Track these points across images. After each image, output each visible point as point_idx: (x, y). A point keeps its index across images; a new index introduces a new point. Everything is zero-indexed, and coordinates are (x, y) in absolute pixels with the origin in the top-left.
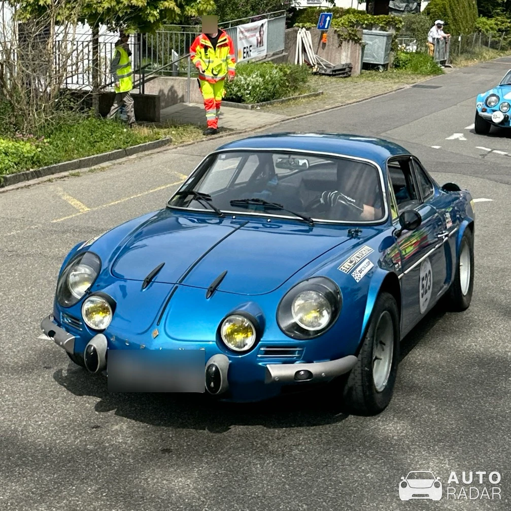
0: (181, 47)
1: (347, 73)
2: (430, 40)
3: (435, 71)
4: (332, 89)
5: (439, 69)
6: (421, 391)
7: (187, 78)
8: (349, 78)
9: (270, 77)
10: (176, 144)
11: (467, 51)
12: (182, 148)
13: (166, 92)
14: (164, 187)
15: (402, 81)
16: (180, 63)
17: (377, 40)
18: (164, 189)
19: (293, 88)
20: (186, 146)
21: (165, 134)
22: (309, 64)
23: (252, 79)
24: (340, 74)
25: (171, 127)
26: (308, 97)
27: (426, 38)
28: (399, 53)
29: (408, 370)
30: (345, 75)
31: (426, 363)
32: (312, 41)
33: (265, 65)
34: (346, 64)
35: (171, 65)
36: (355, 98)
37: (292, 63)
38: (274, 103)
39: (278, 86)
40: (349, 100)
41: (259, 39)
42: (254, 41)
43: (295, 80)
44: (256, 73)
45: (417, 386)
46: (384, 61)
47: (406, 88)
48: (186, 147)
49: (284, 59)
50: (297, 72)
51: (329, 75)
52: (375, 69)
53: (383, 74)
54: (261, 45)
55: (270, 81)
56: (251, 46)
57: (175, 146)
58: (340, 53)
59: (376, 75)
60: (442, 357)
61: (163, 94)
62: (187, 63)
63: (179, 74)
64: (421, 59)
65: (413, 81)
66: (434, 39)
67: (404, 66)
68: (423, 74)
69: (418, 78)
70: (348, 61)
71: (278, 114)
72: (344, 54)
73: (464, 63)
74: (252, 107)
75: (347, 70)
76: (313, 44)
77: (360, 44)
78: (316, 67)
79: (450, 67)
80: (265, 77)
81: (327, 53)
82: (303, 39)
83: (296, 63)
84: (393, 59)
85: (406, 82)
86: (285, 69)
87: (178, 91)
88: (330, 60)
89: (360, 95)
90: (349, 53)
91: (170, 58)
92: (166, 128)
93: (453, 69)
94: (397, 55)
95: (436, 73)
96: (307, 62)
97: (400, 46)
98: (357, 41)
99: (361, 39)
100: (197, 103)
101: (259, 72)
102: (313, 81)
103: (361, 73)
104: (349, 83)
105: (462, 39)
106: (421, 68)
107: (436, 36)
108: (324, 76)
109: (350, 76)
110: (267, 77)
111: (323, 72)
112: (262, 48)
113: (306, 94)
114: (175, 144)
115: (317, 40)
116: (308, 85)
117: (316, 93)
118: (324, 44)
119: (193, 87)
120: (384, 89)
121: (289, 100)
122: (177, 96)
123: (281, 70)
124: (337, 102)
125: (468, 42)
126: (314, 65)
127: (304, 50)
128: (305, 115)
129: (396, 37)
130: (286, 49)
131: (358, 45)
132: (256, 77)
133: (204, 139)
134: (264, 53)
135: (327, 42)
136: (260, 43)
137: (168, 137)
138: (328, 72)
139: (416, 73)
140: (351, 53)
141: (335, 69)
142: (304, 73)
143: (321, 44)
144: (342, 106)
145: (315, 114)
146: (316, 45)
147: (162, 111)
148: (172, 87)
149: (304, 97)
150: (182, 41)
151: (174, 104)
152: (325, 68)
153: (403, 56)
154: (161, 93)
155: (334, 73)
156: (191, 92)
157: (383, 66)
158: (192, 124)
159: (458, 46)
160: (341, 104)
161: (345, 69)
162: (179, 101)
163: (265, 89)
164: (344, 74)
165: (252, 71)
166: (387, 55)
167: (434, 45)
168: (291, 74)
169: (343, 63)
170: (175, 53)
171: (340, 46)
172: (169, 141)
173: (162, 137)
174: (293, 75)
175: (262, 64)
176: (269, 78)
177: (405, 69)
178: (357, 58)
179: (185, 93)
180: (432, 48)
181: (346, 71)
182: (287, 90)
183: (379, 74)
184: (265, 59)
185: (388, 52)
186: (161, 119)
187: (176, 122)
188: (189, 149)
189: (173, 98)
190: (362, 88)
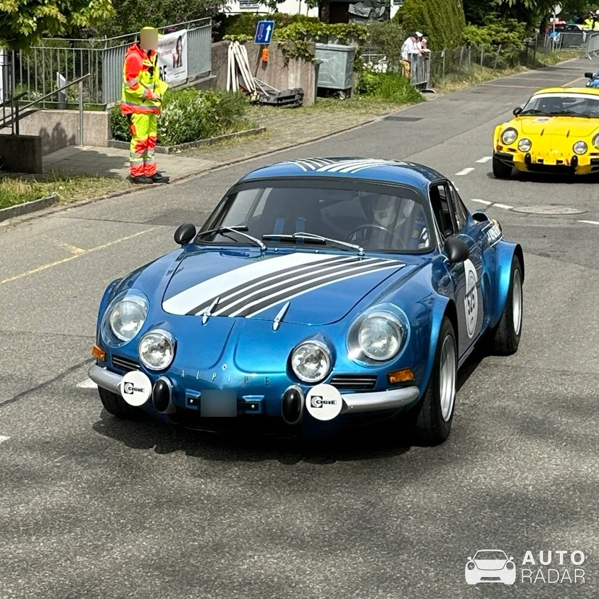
0: (68, 68)
1: (296, 101)
2: (404, 55)
3: (413, 98)
4: (278, 124)
5: (418, 96)
6: (414, 547)
7: (78, 112)
8: (301, 108)
9: (193, 108)
10: (66, 203)
11: (453, 71)
12: (74, 210)
13: (50, 131)
14: (49, 266)
15: (370, 111)
16: (69, 90)
17: (335, 57)
18: (48, 268)
19: (225, 124)
20: (79, 206)
21: (49, 190)
22: (245, 90)
23: (168, 112)
24: (287, 103)
25: (58, 181)
26: (246, 134)
27: (399, 54)
28: (364, 74)
29: (395, 517)
30: (294, 105)
31: (418, 507)
32: (249, 59)
33: (185, 91)
34: (296, 90)
35: (56, 94)
36: (310, 135)
37: (223, 89)
38: (199, 144)
39: (204, 120)
40: (301, 138)
41: (176, 56)
42: (169, 59)
43: (228, 112)
44: (174, 103)
45: (408, 541)
46: (346, 85)
47: (375, 121)
48: (79, 208)
49: (211, 84)
50: (230, 101)
51: (274, 105)
52: (333, 96)
53: (344, 102)
54: (179, 64)
55: (193, 114)
56: (165, 67)
57: (64, 207)
58: (287, 75)
59: (335, 104)
60: (439, 497)
61: (47, 135)
62: (79, 90)
63: (68, 107)
64: (394, 82)
65: (385, 112)
66: (409, 55)
67: (371, 91)
68: (397, 102)
69: (390, 107)
70: (298, 86)
71: (205, 159)
72: (292, 76)
73: (450, 86)
74: (170, 150)
75: (297, 97)
76: (250, 62)
77: (313, 62)
78: (255, 94)
79: (432, 92)
80: (186, 109)
81: (270, 75)
82: (237, 56)
83: (228, 89)
84: (356, 82)
85: (373, 113)
86: (214, 98)
87: (66, 129)
88: (274, 83)
89: (315, 132)
90: (299, 74)
91: (54, 84)
92: (50, 181)
93: (436, 95)
94: (362, 76)
95: (413, 101)
96: (243, 88)
97: (365, 64)
98: (309, 58)
99: (313, 56)
100: (94, 145)
101: (178, 101)
102: (251, 114)
103: (316, 102)
104: (300, 115)
105: (446, 55)
106: (395, 95)
107: (413, 52)
108: (266, 106)
109: (301, 105)
110: (189, 108)
111: (265, 100)
112: (181, 69)
113: (243, 131)
114: (63, 205)
115: (255, 57)
116: (246, 119)
117: (257, 129)
118: (265, 63)
119: (88, 124)
120: (347, 123)
121: (220, 139)
122: (66, 136)
123: (208, 99)
124: (286, 142)
125: (454, 59)
126: (253, 92)
127: (238, 71)
128: (243, 160)
129: (359, 53)
130: (214, 70)
131: (310, 63)
132: (174, 109)
133: (105, 196)
134: (183, 76)
135: (268, 60)
136: (177, 62)
137: (54, 194)
138: (272, 100)
139: (388, 100)
140: (301, 74)
141: (281, 96)
142: (239, 103)
143: (261, 63)
144: (292, 146)
145: (256, 159)
146: (255, 63)
147: (46, 159)
148: (58, 124)
149: (241, 135)
150: (70, 61)
151: (61, 148)
152: (268, 95)
153: (370, 78)
154: (43, 133)
155: (279, 102)
156: (85, 131)
157: (344, 91)
158: (87, 176)
159: (442, 65)
160: (291, 145)
161: (293, 97)
162: (68, 144)
163: (187, 124)
164: (292, 102)
165: (168, 101)
166: (349, 77)
167: (410, 63)
168: (221, 104)
169: (291, 88)
170: (61, 77)
171: (286, 65)
172: (55, 200)
173: (46, 195)
174: (225, 105)
175: (182, 90)
176: (192, 110)
177: (374, 95)
178: (309, 82)
179: (76, 132)
180: (408, 68)
181: (296, 99)
182: (217, 126)
183: (340, 103)
184: (186, 83)
185: (351, 73)
186: (43, 170)
187: (65, 173)
188: (82, 211)
189: (60, 140)
190: (318, 122)
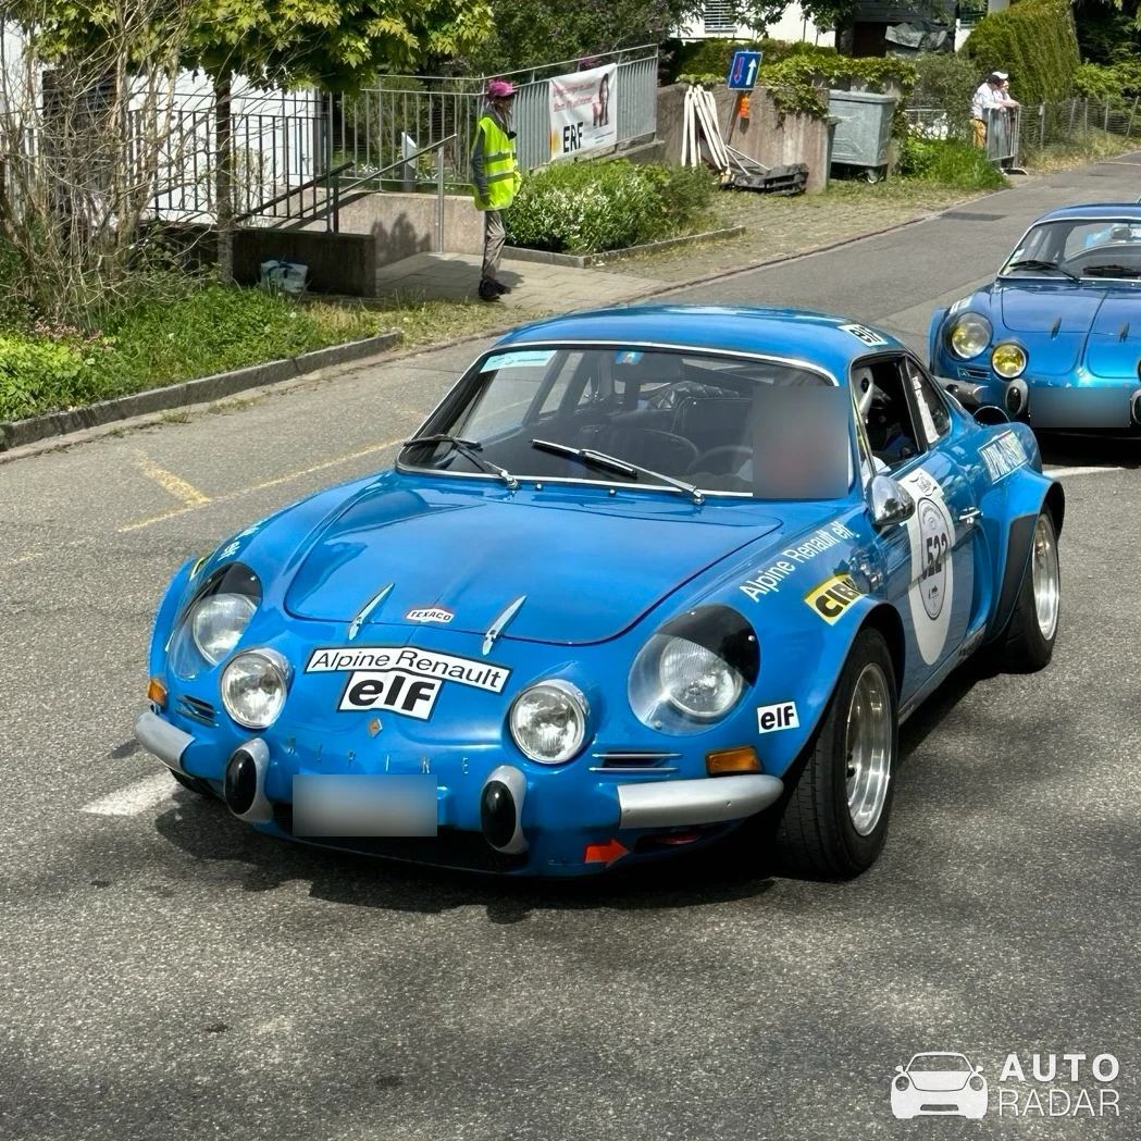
0: (421, 127)
1: (796, 185)
2: (978, 112)
3: (991, 182)
4: (764, 223)
5: (1000, 178)
6: (986, 914)
7: (435, 197)
8: (802, 197)
9: (626, 193)
10: (414, 345)
11: (1057, 139)
12: (427, 356)
13: (388, 227)
14: (384, 446)
15: (918, 203)
16: (421, 162)
17: (861, 113)
18: (384, 451)
19: (677, 220)
20: (436, 350)
21: (387, 324)
22: (712, 166)
23: (585, 199)
24: (781, 188)
25: (402, 308)
26: (712, 238)
27: (969, 109)
28: (910, 143)
29: (954, 865)
30: (793, 191)
31: (994, 849)
32: (719, 115)
33: (613, 166)
34: (796, 167)
35: (399, 168)
36: (816, 240)
37: (674, 163)
38: (635, 252)
39: (643, 214)
40: (803, 245)
41: (599, 107)
43: (682, 201)
44: (594, 185)
45: (976, 904)
46: (879, 160)
47: (927, 219)
48: (435, 354)
49: (656, 154)
50: (686, 183)
51: (758, 191)
52: (857, 178)
53: (875, 188)
54: (604, 121)
55: (625, 203)
56: (580, 125)
57: (410, 351)
58: (781, 141)
59: (860, 190)
60: (1029, 833)
61: (382, 232)
62: (437, 161)
63: (419, 188)
64: (960, 155)
65: (943, 204)
66: (985, 111)
67: (921, 170)
68: (963, 189)
69: (953, 198)
70: (800, 160)
71: (645, 277)
72: (790, 143)
73: (1052, 164)
74: (587, 262)
75: (797, 179)
76: (720, 121)
77: (825, 121)
78: (728, 172)
79: (1022, 173)
80: (614, 194)
81: (753, 142)
82: (698, 110)
83: (684, 163)
84: (896, 155)
85: (926, 205)
86: (659, 177)
87: (415, 225)
88: (759, 155)
89: (828, 236)
90: (801, 140)
91: (397, 151)
92: (388, 309)
93: (1028, 177)
94: (906, 145)
95: (991, 187)
96: (707, 160)
97: (912, 126)
98: (818, 114)
99: (825, 111)
100: (462, 252)
101: (600, 182)
102: (723, 204)
103: (829, 187)
104: (801, 207)
105: (1046, 112)
106: (960, 176)
107: (992, 105)
108: (746, 193)
109: (803, 192)
110: (618, 194)
111: (745, 183)
112: (606, 129)
113: (707, 233)
114: (410, 347)
115: (728, 111)
116: (712, 213)
117: (730, 230)
118: (745, 122)
119: (451, 216)
120: (880, 221)
121: (671, 245)
122: (415, 237)
123: (649, 178)
124: (777, 251)
125: (1059, 118)
126: (725, 169)
127: (700, 134)
128: (707, 280)
129: (902, 106)
130: (660, 132)
131: (820, 123)
132: (594, 194)
133: (479, 335)
134: (610, 141)
135: (751, 117)
136: (601, 117)
137: (394, 330)
138: (756, 182)
139: (949, 186)
140: (804, 140)
141: (771, 177)
142: (701, 186)
143: (738, 122)
144: (788, 259)
145: (728, 278)
146: (727, 123)
147: (382, 272)
148: (403, 216)
149: (703, 240)
150: (424, 114)
151: (407, 256)
152: (749, 174)
153: (919, 149)
154: (377, 230)
155: (768, 186)
156: (446, 229)
157: (877, 170)
158: (449, 301)
159: (1039, 128)
160: (785, 256)
161: (792, 177)
162: (418, 249)
163: (616, 220)
164: (789, 187)
165: (585, 180)
166: (884, 147)
167: (986, 124)
168: (672, 187)
169: (789, 162)
170: (409, 140)
171: (780, 125)
172: (396, 340)
173: (381, 331)
174: (678, 190)
175: (607, 164)
176: (624, 197)
177: (925, 177)
178: (818, 152)
179: (432, 231)
180: (983, 132)
181: (795, 182)
182: (664, 223)
183: (868, 189)
184: (613, 152)
185: (887, 140)
186: (377, 290)
187: (411, 295)
188: (441, 358)
189: (405, 241)
190: (832, 219)
